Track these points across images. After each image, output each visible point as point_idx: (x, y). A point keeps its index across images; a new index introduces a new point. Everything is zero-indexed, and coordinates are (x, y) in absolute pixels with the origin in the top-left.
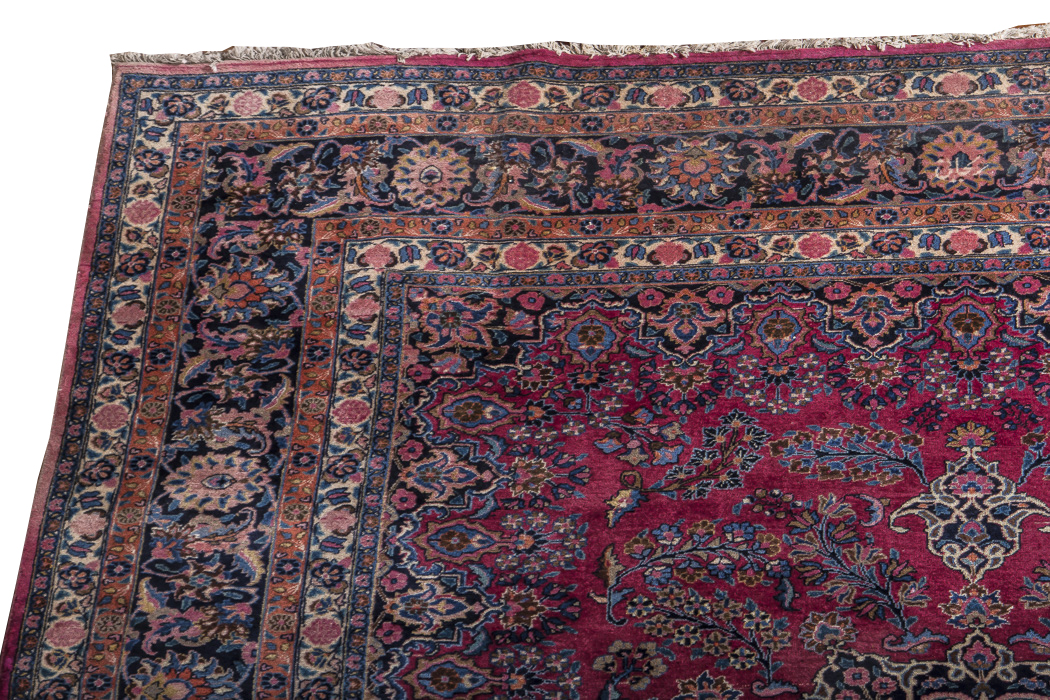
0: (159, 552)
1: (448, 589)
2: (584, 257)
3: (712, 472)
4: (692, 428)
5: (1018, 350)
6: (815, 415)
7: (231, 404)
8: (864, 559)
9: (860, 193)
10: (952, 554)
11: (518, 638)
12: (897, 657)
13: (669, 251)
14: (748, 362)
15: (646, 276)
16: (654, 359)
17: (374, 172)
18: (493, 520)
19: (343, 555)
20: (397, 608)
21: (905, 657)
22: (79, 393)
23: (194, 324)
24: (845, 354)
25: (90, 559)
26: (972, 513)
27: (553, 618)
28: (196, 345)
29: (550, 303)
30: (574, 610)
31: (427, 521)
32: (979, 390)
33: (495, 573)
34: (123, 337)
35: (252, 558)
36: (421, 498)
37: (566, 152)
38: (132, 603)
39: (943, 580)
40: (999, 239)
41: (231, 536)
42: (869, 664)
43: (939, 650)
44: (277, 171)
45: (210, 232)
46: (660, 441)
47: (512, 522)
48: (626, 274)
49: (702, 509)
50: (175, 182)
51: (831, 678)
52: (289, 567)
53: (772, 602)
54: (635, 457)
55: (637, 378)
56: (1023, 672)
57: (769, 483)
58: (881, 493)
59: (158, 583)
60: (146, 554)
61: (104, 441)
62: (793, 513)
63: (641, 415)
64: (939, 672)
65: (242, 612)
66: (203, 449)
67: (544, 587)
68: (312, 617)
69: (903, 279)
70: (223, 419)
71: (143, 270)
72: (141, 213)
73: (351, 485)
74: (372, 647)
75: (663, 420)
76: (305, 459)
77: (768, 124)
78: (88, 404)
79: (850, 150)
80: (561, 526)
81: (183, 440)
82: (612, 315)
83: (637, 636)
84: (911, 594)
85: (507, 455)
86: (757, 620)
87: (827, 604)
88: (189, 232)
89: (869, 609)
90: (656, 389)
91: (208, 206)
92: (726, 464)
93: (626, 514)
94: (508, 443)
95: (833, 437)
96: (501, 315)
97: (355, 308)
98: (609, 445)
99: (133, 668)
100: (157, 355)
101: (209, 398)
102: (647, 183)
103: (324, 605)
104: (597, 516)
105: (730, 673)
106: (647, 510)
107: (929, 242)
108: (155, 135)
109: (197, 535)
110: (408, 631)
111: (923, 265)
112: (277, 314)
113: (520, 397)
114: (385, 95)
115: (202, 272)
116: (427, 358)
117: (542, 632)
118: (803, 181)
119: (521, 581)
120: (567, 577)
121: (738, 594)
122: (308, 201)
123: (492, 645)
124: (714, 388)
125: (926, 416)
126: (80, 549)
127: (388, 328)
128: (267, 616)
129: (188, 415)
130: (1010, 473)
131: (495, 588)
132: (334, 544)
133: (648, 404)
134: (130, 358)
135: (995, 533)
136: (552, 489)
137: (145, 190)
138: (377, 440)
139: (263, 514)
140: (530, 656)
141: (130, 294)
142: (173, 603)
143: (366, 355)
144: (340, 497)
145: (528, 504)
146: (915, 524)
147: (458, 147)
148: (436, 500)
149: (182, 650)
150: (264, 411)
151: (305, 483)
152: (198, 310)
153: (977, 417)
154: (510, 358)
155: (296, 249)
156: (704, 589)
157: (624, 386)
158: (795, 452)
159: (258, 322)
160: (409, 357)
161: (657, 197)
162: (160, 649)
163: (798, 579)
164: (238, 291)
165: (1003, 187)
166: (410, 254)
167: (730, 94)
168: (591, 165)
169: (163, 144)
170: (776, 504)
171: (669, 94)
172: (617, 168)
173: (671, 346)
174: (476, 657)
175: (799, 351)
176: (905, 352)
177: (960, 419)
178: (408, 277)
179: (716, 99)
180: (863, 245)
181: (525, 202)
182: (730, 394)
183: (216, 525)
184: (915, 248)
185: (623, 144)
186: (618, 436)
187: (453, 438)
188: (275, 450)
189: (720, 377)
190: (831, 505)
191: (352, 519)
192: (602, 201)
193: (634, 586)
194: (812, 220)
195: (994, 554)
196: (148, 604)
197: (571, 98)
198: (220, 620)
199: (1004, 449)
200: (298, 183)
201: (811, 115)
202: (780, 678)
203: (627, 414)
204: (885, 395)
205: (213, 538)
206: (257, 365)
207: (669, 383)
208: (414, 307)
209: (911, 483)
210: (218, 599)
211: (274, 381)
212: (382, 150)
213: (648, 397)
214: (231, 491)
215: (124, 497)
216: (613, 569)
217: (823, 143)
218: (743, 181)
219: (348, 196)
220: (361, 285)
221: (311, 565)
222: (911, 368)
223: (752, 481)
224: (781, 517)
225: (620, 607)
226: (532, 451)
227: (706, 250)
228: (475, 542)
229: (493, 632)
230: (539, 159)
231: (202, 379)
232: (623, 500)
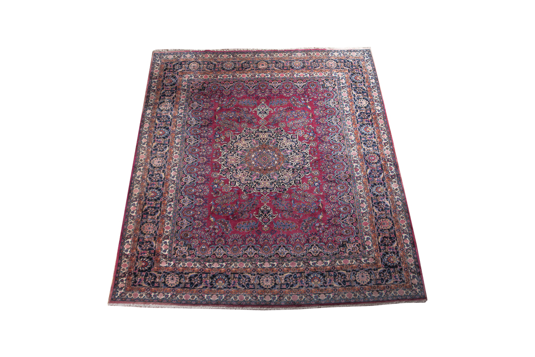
0: (158, 115)
1: (196, 120)
2: (214, 77)
3: (230, 105)
4: (227, 99)
5: (269, 90)
6: (243, 98)
7: (168, 96)
8: (249, 116)
9: (250, 69)
10: (260, 115)
11: (205, 126)
12: (253, 128)
13: (225, 76)
14: (235, 91)
15: (222, 79)
16: (223, 90)
17: (187, 66)
18: (202, 111)
19: (182, 116)
20: (189, 123)
21: (254, 128)
22: (148, 95)
23: (163, 86)
24: (247, 90)
25: (150, 116)
26: (263, 110)
27: (209, 124)
28: (163, 88)
29: (209, 83)
30: (212, 122)
31: (193, 111)
32: (264, 94)
33: (202, 118)
34: (154, 87)
35: (170, 116)
36: (192, 108)
37: (212, 63)
38: (155, 122)
39: (259, 119)
40: (267, 75)
41: (168, 113)
42: (249, 129)
43: (258, 127)
44: (174, 66)
45: (165, 73)
46: (223, 101)
47: (204, 111)
48: (220, 79)
49: (229, 110)
50: (161, 67)
51: (244, 131)
52: (175, 117)
53: (237, 121)
54: (220, 103)
55: (221, 93)
56: (269, 130)
57: (237, 107)
58: (251, 108)
59: (158, 119)
60: (157, 115)
61: (151, 101)
62: (240, 110)
63: (221, 97)
64: (258, 130)
65: (169, 123)
66: (164, 102)
67: (208, 120)
68: (178, 123)
69: (255, 80)
70: (166, 98)
71: (156, 79)
72: (156, 71)
73: (183, 106)
74: (186, 127)
75: (224, 98)
76: (178, 103)
77: (238, 60)
78: (149, 96)
79: (248, 63)
80: (210, 112)
81: (161, 101)
82: (217, 84)
83: (220, 125)
84: (255, 120)
85: (204, 103)
86: (235, 124)
87: (244, 122)
88: (162, 73)
89: (249, 122)
90: (223, 94)
91: (165, 70)
92: (232, 104)
93: (218, 110)
94: (204, 101)
95: (246, 100)
96: (203, 85)
97: (184, 83)
98: (217, 101)
99: (155, 130)
100: (158, 90)
101: (165, 95)
102: (222, 67)
103: (179, 122)
104: (215, 110)
105: (232, 131)
106: (222, 110)
107: (258, 76)
108: (158, 61)
109: (163, 113)
110: (190, 125)
111: (258, 78)
112: (174, 84)
113: (205, 95)
114: (188, 56)
115: (164, 79)
116: (193, 90)
117: (208, 125)
118: (242, 67)
119: (205, 119)
120: (211, 118)
121: (233, 120)
122: (178, 70)
123: (201, 127)
124: (230, 94)
125: (257, 98)
126: (148, 115)
127: (188, 86)
128: (172, 123)
129: (162, 98)
130: (268, 105)
131: (202, 120)
132: (181, 114)
133: (222, 96)
134: (155, 90)
135: (266, 113)
136: (209, 107)
137: (157, 68)
138: (187, 101)
139: (172, 110)
140: (206, 128)
141: (155, 82)
142: (160, 122)
143: (185, 90)
144: (182, 108)
145: (206, 109)
146: (256, 111)
147: (198, 63)
148: (194, 108)
149: (161, 128)
150: (172, 97)
151: (177, 106)
152: (163, 84)
153: (264, 98)
154: (204, 90)
155: (177, 76)
156: (229, 120)
157: (219, 94)
158: (241, 102)
159: (171, 85)
160: (191, 90)
161: (224, 69)
162: (158, 127)
163: (241, 119)
164: (169, 81)
165: (268, 69)
166: (191, 76)
167: (233, 56)
168: (215, 65)
169: (159, 62)
170: (238, 109)
171: (225, 56)
172: (218, 65)
173: (225, 88)
174: (199, 129)
175: (242, 89)
176: (255, 90)
177: (262, 98)
178: (191, 79)
179: (231, 57)
180: (250, 76)
181: (206, 70)
182: (233, 95)
183: (166, 112)
184: (257, 76)
185: (219, 62)
186: (218, 100)
187: (196, 100)
188: (173, 102)
189: (231, 92)
190: (245, 109)
191: (183, 111)
192: (217, 70)
193: (220, 119)
194: (244, 73)
195: (265, 115)
196: (157, 122)
197: (213, 56)
198: (166, 124)
199: (267, 102)
200: (176, 67)
201: (244, 59)
202: (238, 131)
203: (219, 98)
204: (252, 95)
205: (165, 113)
206: (171, 91)
207: (225, 93)
208: (192, 83)
209: (255, 107)
210: (166, 121)
211: (173, 93)
212: (188, 63)
213: (222, 95)
214: (168, 107)
215: (154, 108)
216: (217, 117)
217: (245, 63)
218: (235, 67)
219: (183, 69)
220: (185, 80)
221: (177, 117)
222: (256, 92)
223: (235, 106)
224: (239, 111)
225: (218, 122)
226: (207, 102)
227: (230, 76)
228: (199, 114)
229: (201, 125)
230: (208, 64)
231: (164, 93)
232: (218, 108)
